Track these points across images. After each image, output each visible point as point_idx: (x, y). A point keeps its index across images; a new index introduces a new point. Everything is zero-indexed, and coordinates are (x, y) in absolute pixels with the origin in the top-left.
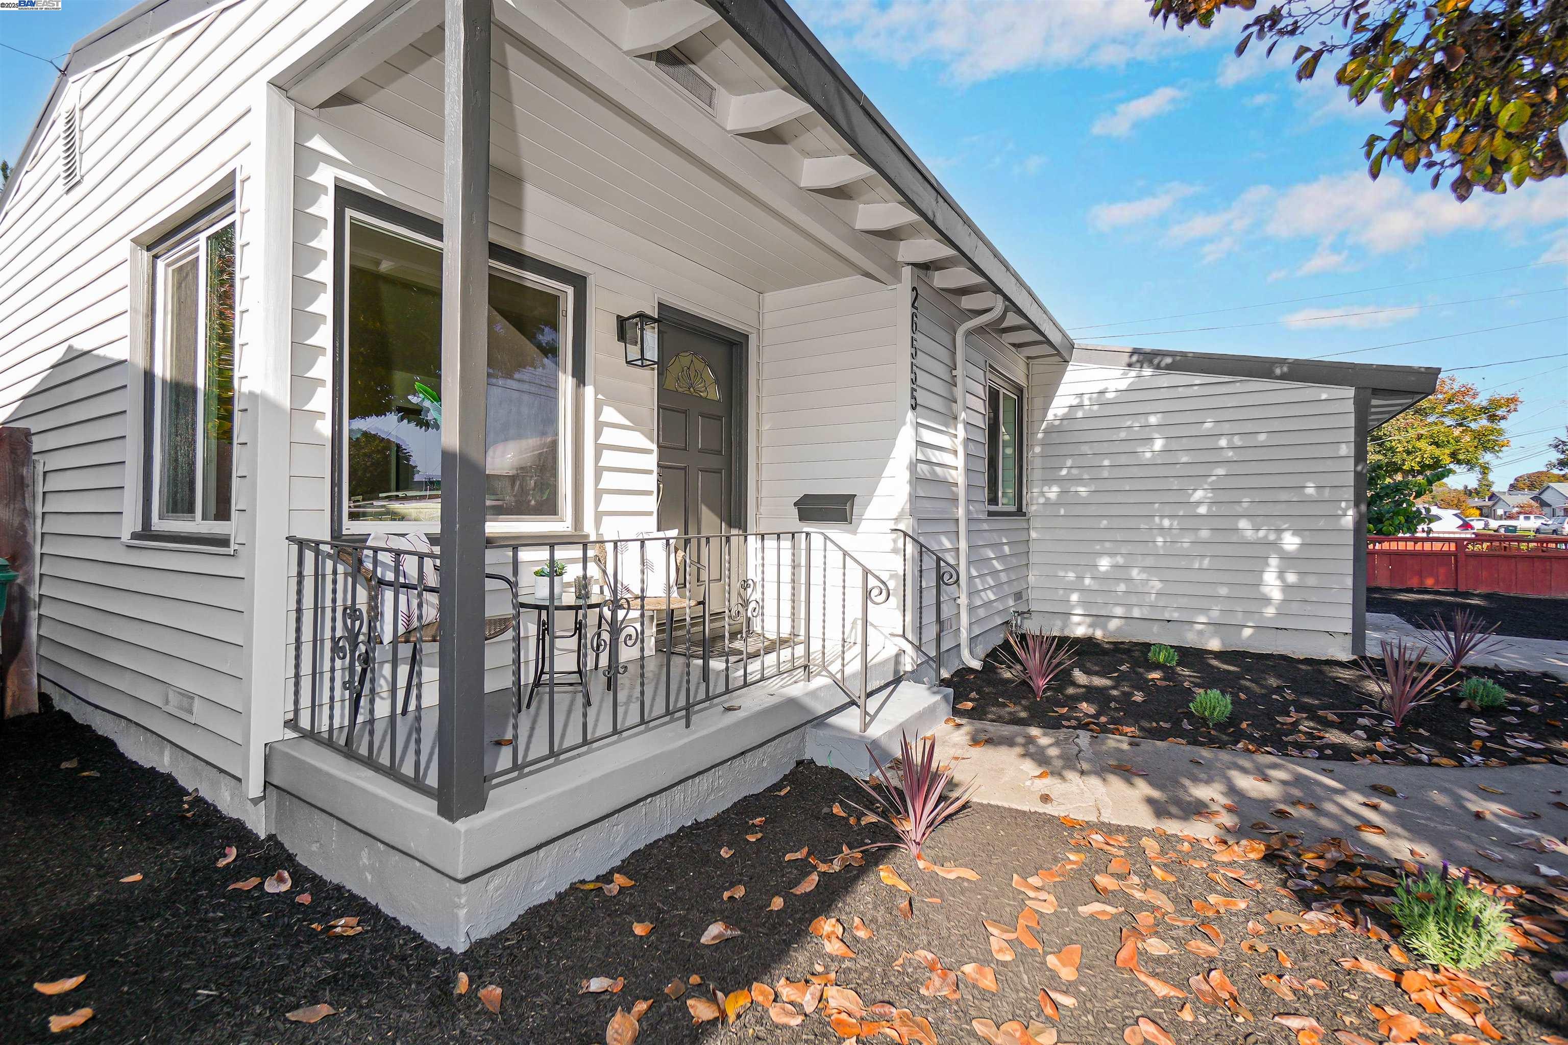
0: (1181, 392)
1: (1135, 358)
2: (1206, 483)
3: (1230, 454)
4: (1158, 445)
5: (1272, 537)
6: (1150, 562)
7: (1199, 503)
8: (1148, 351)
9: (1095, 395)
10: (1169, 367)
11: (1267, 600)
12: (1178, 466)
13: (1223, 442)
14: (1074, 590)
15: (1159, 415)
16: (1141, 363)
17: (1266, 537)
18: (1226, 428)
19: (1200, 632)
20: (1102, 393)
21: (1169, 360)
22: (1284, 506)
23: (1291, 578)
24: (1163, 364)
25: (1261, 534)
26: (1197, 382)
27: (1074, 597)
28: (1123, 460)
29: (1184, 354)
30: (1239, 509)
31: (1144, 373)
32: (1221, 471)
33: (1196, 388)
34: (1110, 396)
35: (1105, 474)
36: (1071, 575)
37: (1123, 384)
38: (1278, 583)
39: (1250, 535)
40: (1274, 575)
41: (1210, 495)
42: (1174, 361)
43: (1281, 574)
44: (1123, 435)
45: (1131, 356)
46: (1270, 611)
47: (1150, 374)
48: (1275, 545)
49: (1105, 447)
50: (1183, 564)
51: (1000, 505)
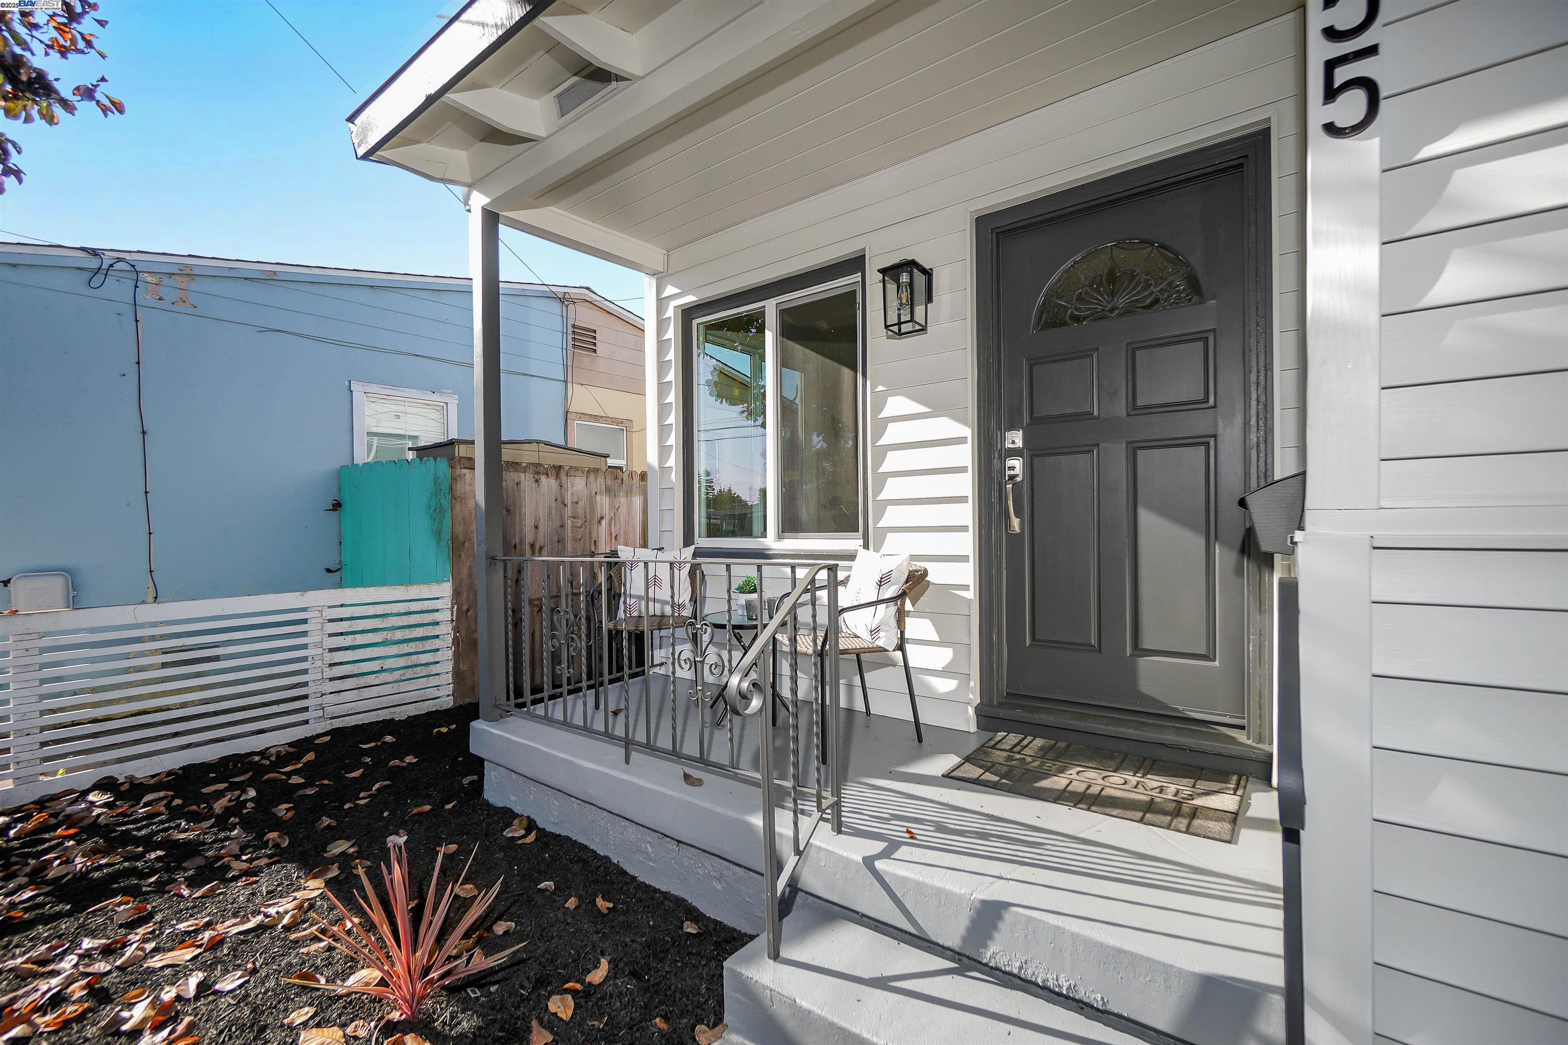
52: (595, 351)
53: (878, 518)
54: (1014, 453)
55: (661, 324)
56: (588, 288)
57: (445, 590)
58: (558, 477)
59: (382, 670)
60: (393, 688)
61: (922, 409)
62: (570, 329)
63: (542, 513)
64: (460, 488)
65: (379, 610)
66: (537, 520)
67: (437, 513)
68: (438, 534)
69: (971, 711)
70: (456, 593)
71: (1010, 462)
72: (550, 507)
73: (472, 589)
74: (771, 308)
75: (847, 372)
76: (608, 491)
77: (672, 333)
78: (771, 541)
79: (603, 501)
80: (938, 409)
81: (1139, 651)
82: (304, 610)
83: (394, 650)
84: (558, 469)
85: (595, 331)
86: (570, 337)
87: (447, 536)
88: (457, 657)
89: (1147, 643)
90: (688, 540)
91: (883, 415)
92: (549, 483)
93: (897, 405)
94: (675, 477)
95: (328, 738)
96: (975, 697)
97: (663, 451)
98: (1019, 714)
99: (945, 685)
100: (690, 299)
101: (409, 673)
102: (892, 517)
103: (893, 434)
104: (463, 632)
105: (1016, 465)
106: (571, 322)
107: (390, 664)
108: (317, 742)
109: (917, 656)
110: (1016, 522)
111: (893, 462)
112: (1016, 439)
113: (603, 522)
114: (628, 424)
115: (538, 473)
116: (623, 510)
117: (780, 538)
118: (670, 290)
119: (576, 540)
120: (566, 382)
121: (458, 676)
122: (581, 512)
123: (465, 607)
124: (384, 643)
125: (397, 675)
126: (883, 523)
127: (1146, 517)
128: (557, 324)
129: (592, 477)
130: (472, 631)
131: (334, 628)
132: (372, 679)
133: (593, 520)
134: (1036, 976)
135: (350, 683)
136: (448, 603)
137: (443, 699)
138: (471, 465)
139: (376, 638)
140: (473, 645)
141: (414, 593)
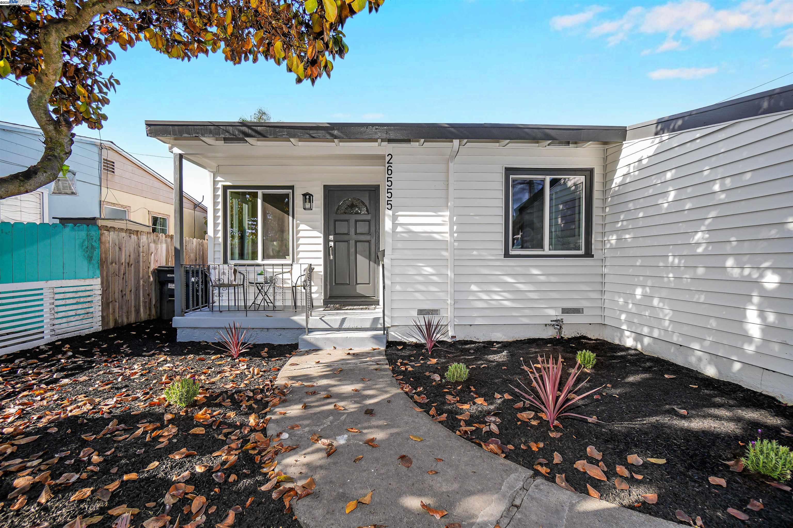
0: (689, 147)
1: (659, 127)
2: (704, 225)
3: (723, 196)
4: (672, 196)
5: (755, 275)
6: (664, 294)
7: (698, 244)
8: (666, 119)
9: (637, 163)
10: (681, 128)
11: (750, 339)
12: (686, 212)
13: (717, 187)
14: (622, 312)
15: (674, 171)
16: (663, 131)
17: (750, 275)
18: (720, 173)
19: (700, 359)
20: (640, 161)
21: (680, 122)
22: (765, 244)
23: (771, 318)
24: (676, 127)
25: (747, 272)
26: (698, 136)
27: (623, 317)
28: (651, 211)
29: (690, 114)
30: (728, 249)
31: (664, 138)
32: (713, 214)
33: (698, 141)
34: (645, 162)
35: (641, 224)
36: (621, 300)
37: (651, 151)
38: (758, 321)
39: (736, 273)
40: (756, 313)
41: (707, 236)
42: (683, 121)
43: (762, 313)
44: (651, 191)
45: (657, 127)
46: (750, 348)
47: (667, 137)
48: (757, 283)
49: (642, 203)
50: (687, 297)
51: (547, 251)
52: (113, 172)
53: (297, 255)
54: (331, 241)
56: (112, 142)
57: (99, 281)
58: (137, 235)
59: (76, 315)
60: (77, 323)
61: (309, 228)
62: (102, 161)
63: (132, 250)
64: (103, 239)
65: (75, 289)
66: (130, 253)
67: (88, 249)
68: (89, 258)
69: (322, 301)
70: (102, 283)
71: (330, 243)
72: (134, 248)
73: (107, 280)
74: (260, 192)
75: (286, 215)
76: (154, 241)
77: (220, 192)
78: (260, 261)
79: (152, 245)
80: (314, 228)
81: (357, 284)
82: (42, 289)
83: (80, 306)
84: (137, 231)
85: (113, 163)
86: (102, 164)
87: (96, 260)
88: (103, 310)
89: (358, 282)
90: (225, 261)
91: (299, 229)
92: (134, 237)
93: (302, 227)
94: (221, 240)
95: (60, 343)
96: (323, 297)
98: (333, 300)
99: (315, 296)
100: (227, 184)
101: (86, 316)
103: (301, 234)
104: (105, 299)
105: (332, 244)
106: (103, 157)
107: (79, 312)
108: (56, 343)
110: (332, 257)
111: (302, 241)
112: (331, 237)
113: (153, 255)
114: (128, 208)
115: (130, 233)
116: (159, 250)
117: (262, 260)
118: (219, 179)
119: (144, 262)
120: (101, 186)
121: (103, 318)
122: (145, 250)
123: (105, 289)
124: (77, 303)
125: (81, 317)
126: (299, 256)
127: (358, 256)
128: (97, 158)
129: (149, 235)
130: (107, 299)
131: (57, 297)
132: (72, 319)
133: (149, 254)
134: (351, 327)
135: (64, 320)
136: (99, 287)
137: (97, 327)
138: (108, 229)
139: (74, 301)
140: (108, 304)
141: (88, 282)
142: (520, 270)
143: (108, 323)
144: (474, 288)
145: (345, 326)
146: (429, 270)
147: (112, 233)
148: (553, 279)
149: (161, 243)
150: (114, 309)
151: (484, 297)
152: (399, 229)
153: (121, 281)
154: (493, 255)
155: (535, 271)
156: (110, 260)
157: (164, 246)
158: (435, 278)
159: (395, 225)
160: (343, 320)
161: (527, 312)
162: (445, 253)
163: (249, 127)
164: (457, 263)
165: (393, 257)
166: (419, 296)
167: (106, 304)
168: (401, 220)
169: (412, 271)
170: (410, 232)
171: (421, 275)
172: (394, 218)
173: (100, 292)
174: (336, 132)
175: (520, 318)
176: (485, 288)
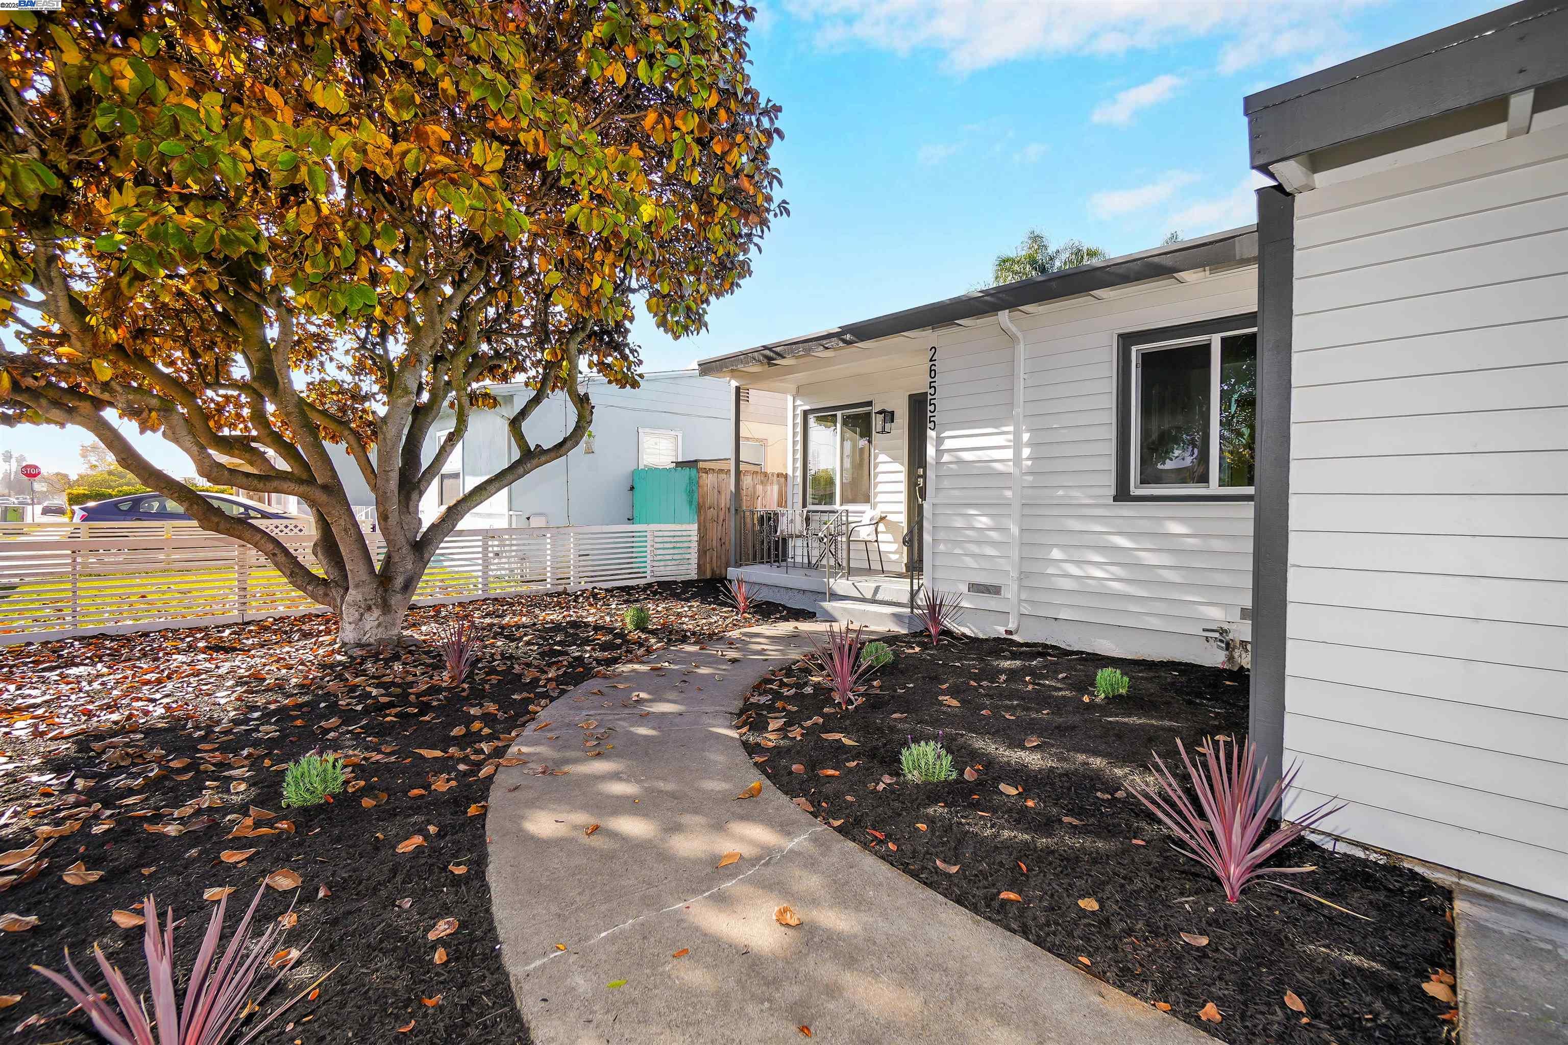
51: (1214, 487)
53: (875, 498)
54: (921, 476)
55: (794, 416)
57: (696, 526)
59: (672, 560)
60: (676, 568)
61: (890, 459)
64: (701, 482)
65: (672, 534)
67: (691, 493)
68: (691, 503)
69: (903, 565)
70: (699, 529)
71: (919, 480)
73: (705, 526)
74: (839, 414)
75: (867, 444)
76: (762, 482)
77: (799, 420)
78: (837, 506)
79: (760, 488)
80: (895, 459)
82: (648, 532)
83: (676, 551)
87: (695, 503)
88: (699, 558)
90: (804, 506)
91: (880, 461)
93: (882, 458)
94: (799, 480)
95: (656, 584)
96: (904, 560)
97: (794, 469)
99: (894, 557)
100: (807, 407)
101: (682, 562)
102: (880, 498)
103: (881, 468)
104: (701, 547)
105: (921, 481)
107: (675, 557)
109: (883, 547)
110: (920, 501)
111: (881, 478)
112: (921, 471)
113: (760, 498)
114: (764, 441)
116: (768, 492)
117: (840, 506)
118: (798, 402)
121: (699, 566)
122: (751, 493)
123: (702, 535)
124: (675, 548)
125: (678, 562)
126: (877, 500)
129: (755, 476)
130: (704, 546)
131: (657, 540)
132: (669, 563)
133: (754, 497)
134: (886, 599)
135: (662, 563)
136: (696, 533)
137: (693, 575)
138: (706, 471)
139: (671, 546)
140: (705, 552)
141: (684, 527)
142: (1145, 526)
143: (705, 572)
144: (1056, 554)
145: (879, 597)
146: (984, 521)
147: (710, 476)
148: (1217, 545)
149: (772, 484)
150: (711, 558)
151: (1073, 570)
152: (946, 458)
153: (720, 528)
154: (1091, 497)
155: (1175, 528)
156: (707, 506)
157: (776, 488)
158: (993, 534)
159: (939, 452)
160: (877, 589)
161: (1160, 608)
162: (1008, 493)
163: (770, 349)
164: (1027, 511)
165: (935, 502)
166: (970, 562)
167: (703, 552)
168: (948, 444)
169: (959, 523)
170: (960, 462)
171: (973, 528)
172: (940, 440)
173: (696, 538)
174: (848, 337)
175: (1147, 618)
176: (1077, 555)
